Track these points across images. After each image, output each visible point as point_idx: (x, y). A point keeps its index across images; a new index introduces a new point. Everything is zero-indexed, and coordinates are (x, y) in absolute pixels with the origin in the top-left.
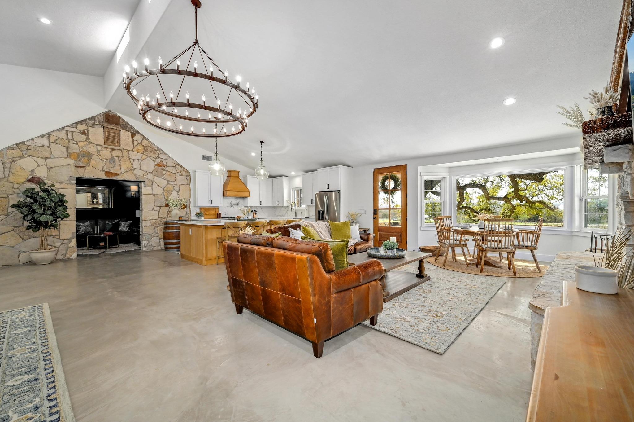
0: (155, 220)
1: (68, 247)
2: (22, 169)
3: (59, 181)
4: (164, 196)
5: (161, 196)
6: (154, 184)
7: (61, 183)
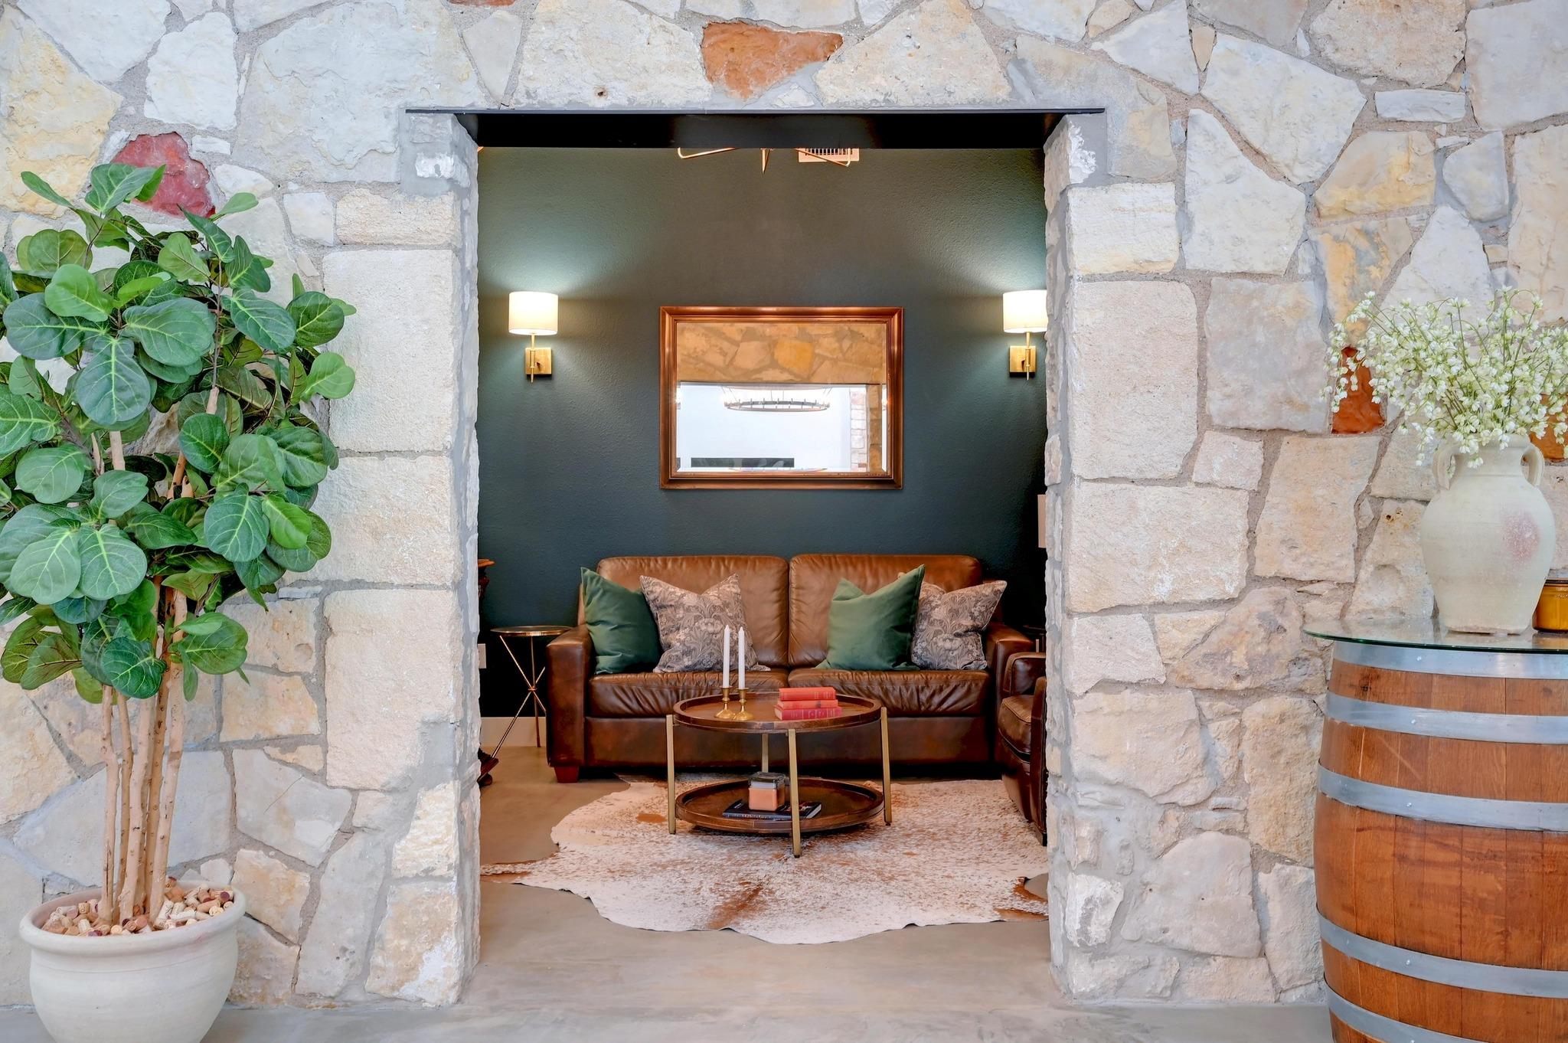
0: (1211, 617)
1: (390, 878)
2: (62, 60)
3: (323, 171)
4: (1323, 285)
5: (1285, 295)
6: (1210, 137)
7: (337, 189)
